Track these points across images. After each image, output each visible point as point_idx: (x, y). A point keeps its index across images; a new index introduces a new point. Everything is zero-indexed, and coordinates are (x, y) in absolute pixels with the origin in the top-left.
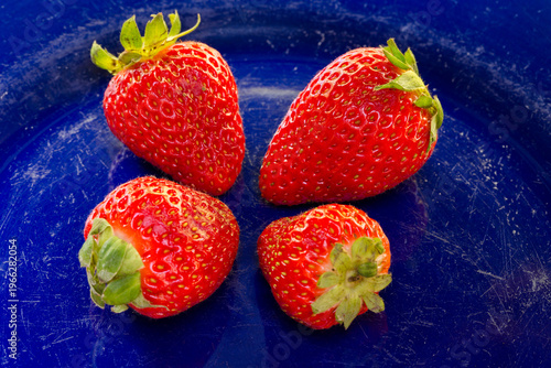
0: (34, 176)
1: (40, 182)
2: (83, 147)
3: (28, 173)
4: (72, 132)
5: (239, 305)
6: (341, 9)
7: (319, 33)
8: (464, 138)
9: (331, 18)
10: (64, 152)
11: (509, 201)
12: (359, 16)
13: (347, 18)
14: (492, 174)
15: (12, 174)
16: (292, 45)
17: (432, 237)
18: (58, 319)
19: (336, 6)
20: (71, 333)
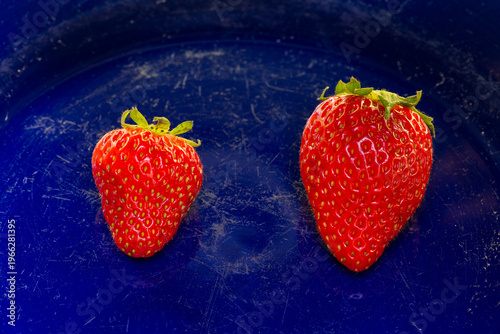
0: (143, 73)
2: (196, 70)
3: (140, 68)
4: (197, 56)
5: (208, 245)
6: (470, 65)
7: (442, 75)
8: (494, 217)
9: (458, 68)
10: (180, 67)
11: (487, 284)
13: (470, 74)
14: (492, 257)
15: (129, 63)
16: (416, 75)
17: (399, 277)
18: (71, 182)
19: (468, 61)
20: (71, 197)
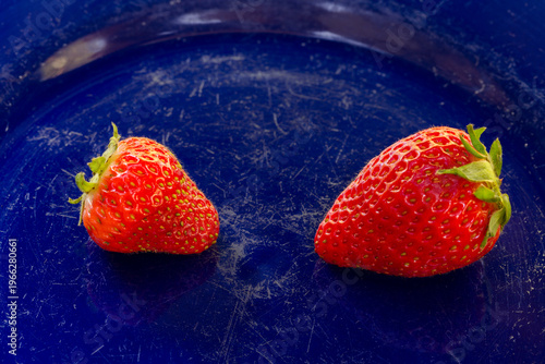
1: (156, 85)
6: (512, 71)
7: (482, 82)
9: (498, 74)
12: (524, 85)
13: (512, 81)
19: (510, 66)
